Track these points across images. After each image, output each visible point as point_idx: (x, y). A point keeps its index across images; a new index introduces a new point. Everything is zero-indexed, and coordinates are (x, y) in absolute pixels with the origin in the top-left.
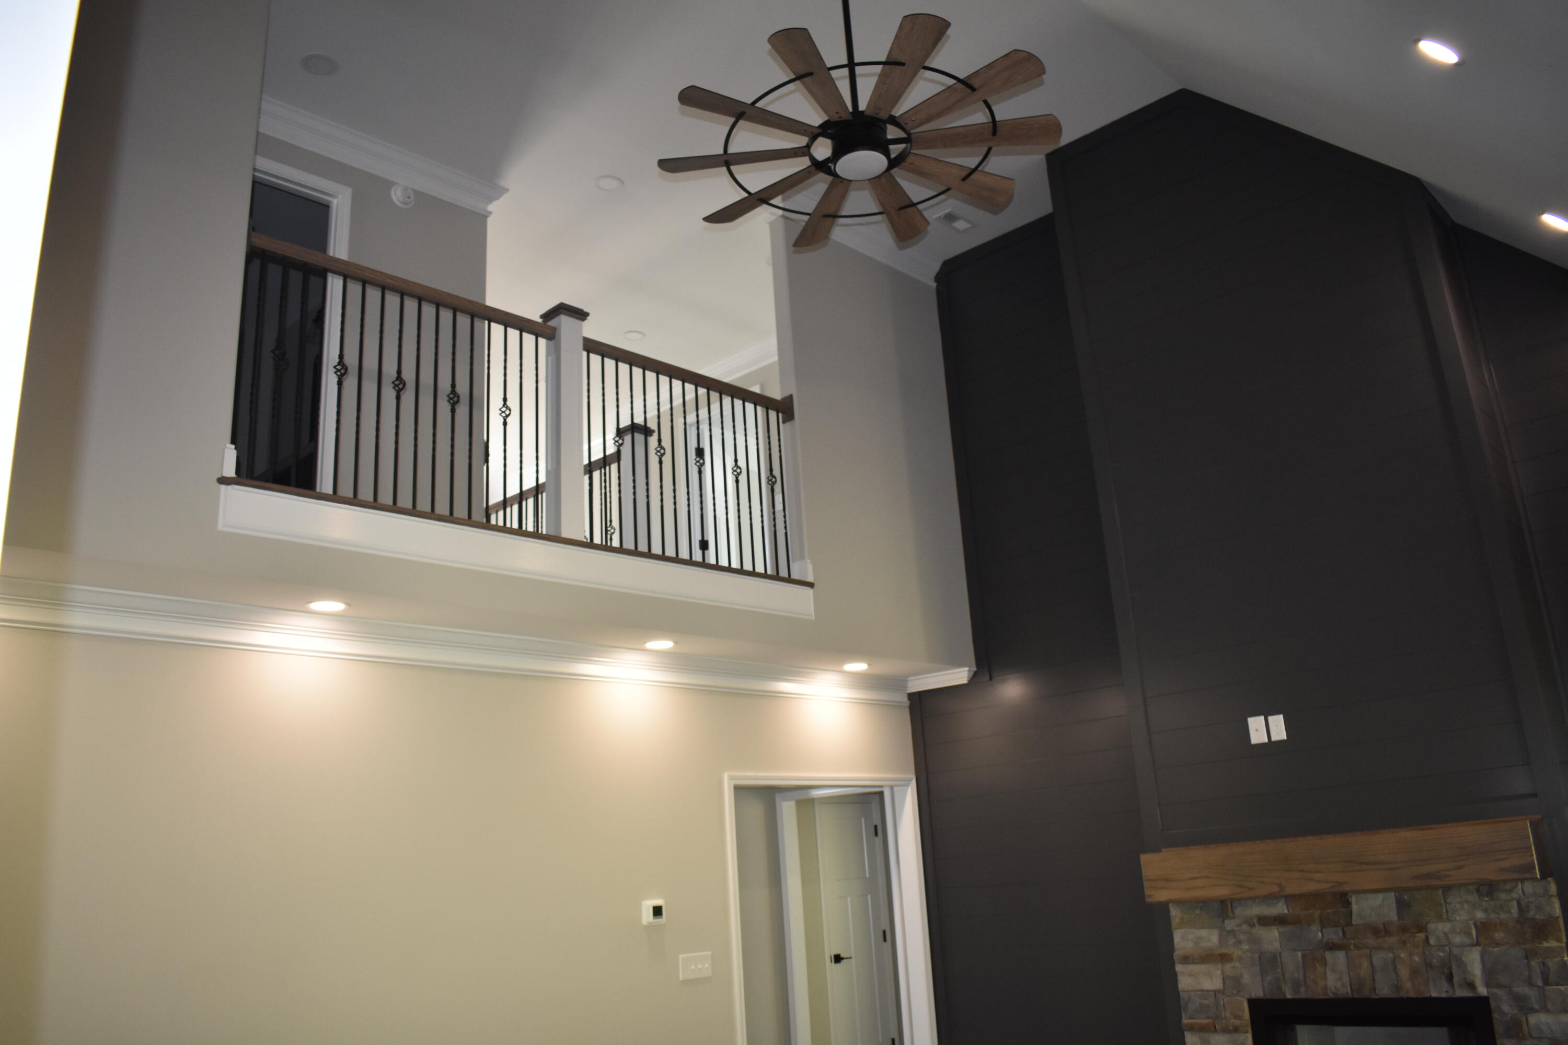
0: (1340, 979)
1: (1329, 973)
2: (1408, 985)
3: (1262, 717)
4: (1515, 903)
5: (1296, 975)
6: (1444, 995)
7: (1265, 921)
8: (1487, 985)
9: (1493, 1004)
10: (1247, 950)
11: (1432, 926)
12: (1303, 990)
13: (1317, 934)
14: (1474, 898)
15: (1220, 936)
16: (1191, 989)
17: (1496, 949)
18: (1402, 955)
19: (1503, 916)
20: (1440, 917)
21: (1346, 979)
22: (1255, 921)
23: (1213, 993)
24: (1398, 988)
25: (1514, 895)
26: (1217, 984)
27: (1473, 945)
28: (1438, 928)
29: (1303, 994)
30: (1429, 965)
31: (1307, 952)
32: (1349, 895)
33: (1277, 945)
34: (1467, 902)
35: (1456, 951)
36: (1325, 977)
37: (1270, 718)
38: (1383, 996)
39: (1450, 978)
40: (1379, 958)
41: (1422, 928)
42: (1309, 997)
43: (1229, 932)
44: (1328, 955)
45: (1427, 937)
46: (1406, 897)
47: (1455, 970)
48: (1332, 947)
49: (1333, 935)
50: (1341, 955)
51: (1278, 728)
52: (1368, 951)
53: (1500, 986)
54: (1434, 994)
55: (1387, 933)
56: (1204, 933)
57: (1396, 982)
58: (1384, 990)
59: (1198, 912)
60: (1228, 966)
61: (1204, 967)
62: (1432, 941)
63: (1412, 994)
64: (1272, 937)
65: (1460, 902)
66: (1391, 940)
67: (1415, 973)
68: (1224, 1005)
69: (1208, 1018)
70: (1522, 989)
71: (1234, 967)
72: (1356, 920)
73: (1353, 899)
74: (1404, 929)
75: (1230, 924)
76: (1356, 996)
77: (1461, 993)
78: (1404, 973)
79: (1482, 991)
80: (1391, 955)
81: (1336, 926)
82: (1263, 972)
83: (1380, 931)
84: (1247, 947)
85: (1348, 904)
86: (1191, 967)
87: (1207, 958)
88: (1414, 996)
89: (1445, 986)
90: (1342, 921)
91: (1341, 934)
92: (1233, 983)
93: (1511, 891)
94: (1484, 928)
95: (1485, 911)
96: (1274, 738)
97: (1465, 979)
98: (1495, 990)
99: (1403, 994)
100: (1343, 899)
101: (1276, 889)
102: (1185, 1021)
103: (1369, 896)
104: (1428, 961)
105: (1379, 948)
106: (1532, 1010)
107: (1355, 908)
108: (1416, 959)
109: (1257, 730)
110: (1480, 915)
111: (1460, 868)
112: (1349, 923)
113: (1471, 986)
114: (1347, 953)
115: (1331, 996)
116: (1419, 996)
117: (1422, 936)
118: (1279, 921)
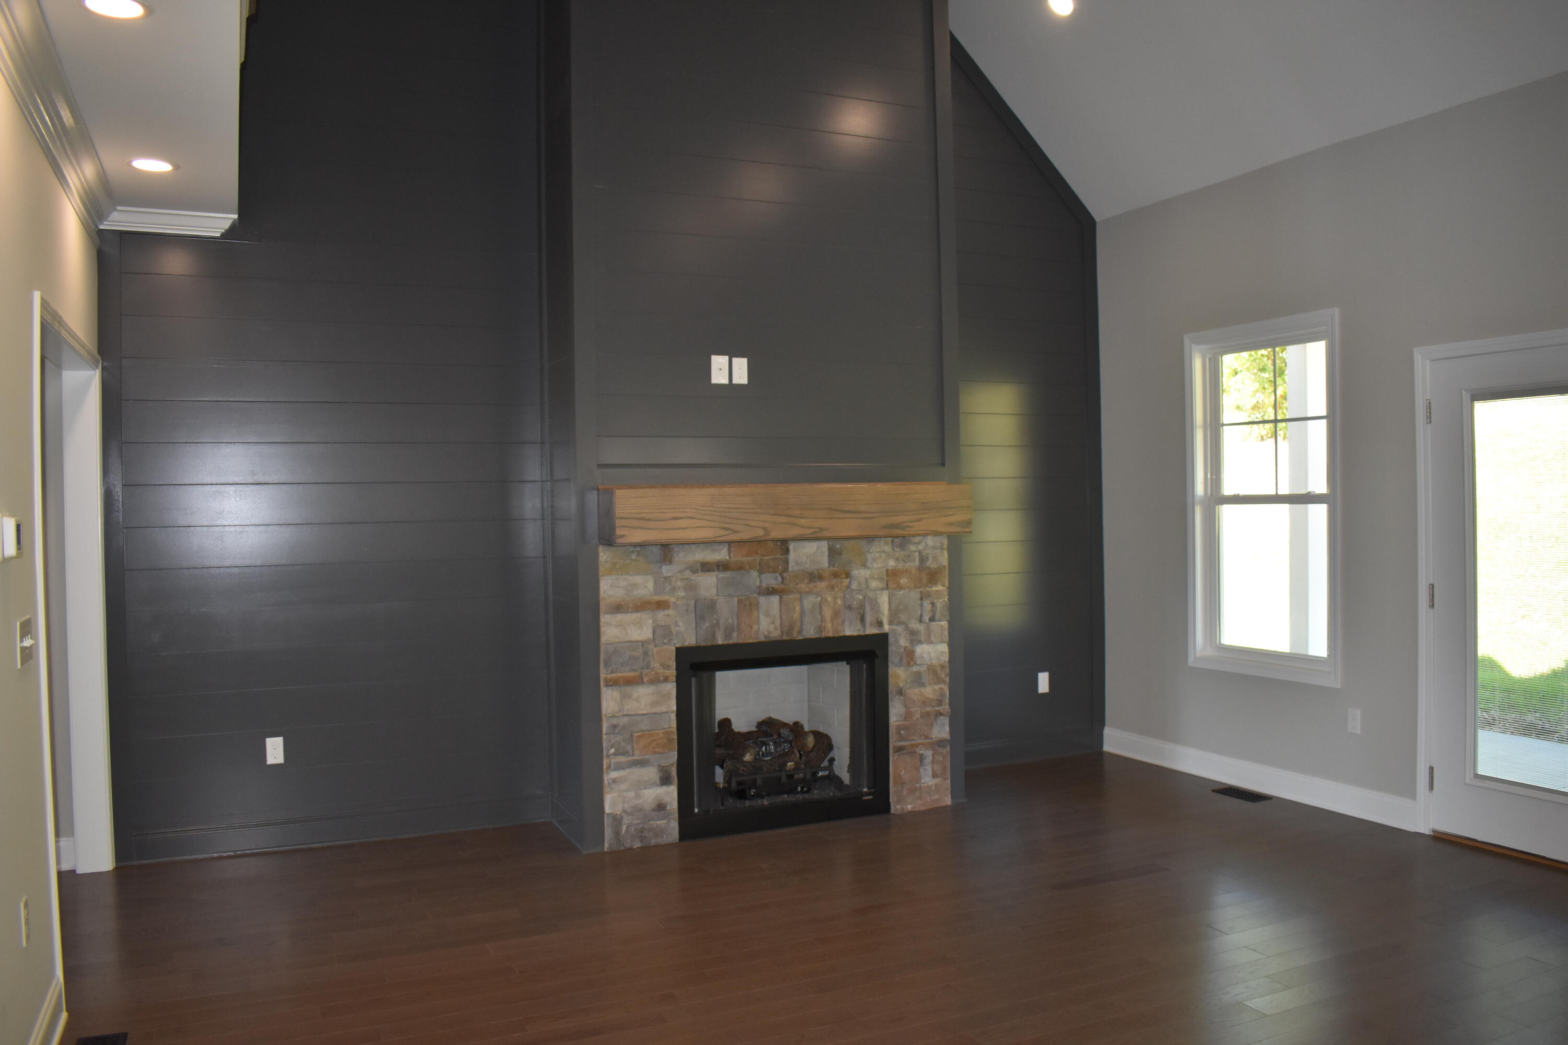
0: (773, 623)
1: (762, 617)
2: (829, 625)
3: (727, 358)
4: (917, 554)
5: (730, 621)
6: (856, 634)
7: (706, 567)
8: (890, 623)
9: (891, 639)
10: (683, 598)
11: (855, 573)
12: (735, 634)
13: (754, 578)
14: (888, 548)
15: (656, 582)
16: (616, 640)
17: (901, 592)
18: (829, 599)
19: (908, 565)
20: (864, 565)
21: (778, 623)
22: (699, 566)
23: (641, 643)
24: (820, 629)
25: (920, 547)
26: (646, 633)
27: (883, 589)
28: (860, 573)
29: (735, 639)
30: (850, 608)
31: (743, 598)
32: (789, 542)
33: (714, 591)
34: (884, 552)
35: (871, 594)
36: (758, 623)
37: (735, 360)
38: (808, 637)
39: (862, 620)
40: (810, 601)
41: (848, 575)
42: (740, 641)
43: (666, 578)
44: (762, 599)
45: (850, 583)
46: (838, 546)
47: (868, 609)
48: (770, 592)
49: (770, 580)
50: (775, 599)
51: (741, 371)
52: (798, 596)
53: (900, 623)
54: (848, 632)
55: (820, 578)
56: (638, 579)
57: (820, 623)
58: (810, 632)
59: (634, 557)
60: (661, 614)
61: (635, 616)
62: (854, 586)
63: (830, 634)
64: (708, 583)
65: (879, 552)
66: (823, 584)
67: (836, 614)
68: (653, 654)
69: (634, 670)
70: (914, 625)
71: (668, 615)
72: (792, 566)
73: (792, 546)
74: (835, 575)
75: (666, 570)
76: (785, 638)
77: (871, 630)
78: (828, 614)
79: (886, 628)
80: (819, 599)
81: (774, 572)
82: (700, 618)
83: (815, 576)
84: (683, 594)
85: (787, 551)
86: (619, 617)
87: (641, 606)
88: (832, 636)
89: (859, 626)
90: (780, 567)
91: (780, 578)
92: (663, 633)
93: (919, 543)
94: (892, 575)
95: (897, 559)
96: (735, 381)
97: (877, 618)
98: (894, 627)
99: (824, 635)
100: (783, 545)
101: (760, 533)
102: (604, 674)
103: (806, 544)
104: (847, 604)
105: (809, 593)
106: (920, 642)
107: (792, 556)
108: (839, 602)
109: (721, 369)
110: (892, 563)
111: (919, 520)
112: (786, 569)
113: (880, 624)
114: (781, 597)
115: (763, 639)
116: (836, 635)
117: (846, 582)
118: (722, 566)
